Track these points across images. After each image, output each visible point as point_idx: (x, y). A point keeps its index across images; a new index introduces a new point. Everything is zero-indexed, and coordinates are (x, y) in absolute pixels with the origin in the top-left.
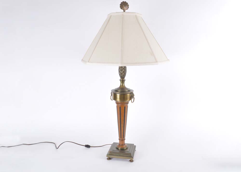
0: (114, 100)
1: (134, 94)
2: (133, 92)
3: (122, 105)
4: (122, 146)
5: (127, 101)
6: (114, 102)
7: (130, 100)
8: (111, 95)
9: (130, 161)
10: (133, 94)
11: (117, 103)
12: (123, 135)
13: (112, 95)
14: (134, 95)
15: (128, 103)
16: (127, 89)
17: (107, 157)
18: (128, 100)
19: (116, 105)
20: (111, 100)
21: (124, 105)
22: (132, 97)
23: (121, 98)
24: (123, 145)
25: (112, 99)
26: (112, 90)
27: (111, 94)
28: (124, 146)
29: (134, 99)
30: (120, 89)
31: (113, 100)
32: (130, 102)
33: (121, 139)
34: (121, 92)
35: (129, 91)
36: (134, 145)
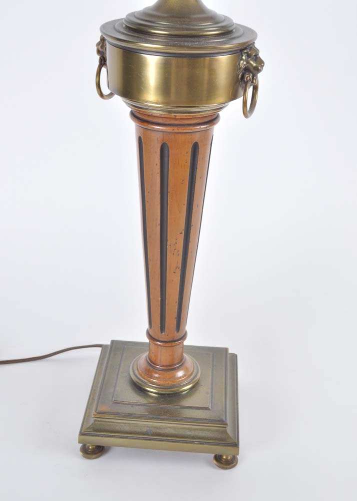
0: (118, 100)
1: (261, 55)
2: (257, 45)
3: (176, 130)
4: (167, 374)
5: (213, 105)
6: (120, 106)
7: (234, 97)
8: (97, 63)
9: (218, 458)
10: (257, 58)
11: (141, 117)
12: (175, 315)
13: (103, 62)
14: (261, 63)
15: (212, 120)
16: (212, 18)
17: (79, 443)
18: (221, 99)
19: (131, 129)
20: (101, 95)
21: (188, 130)
22: (248, 76)
23: (165, 87)
24: (171, 368)
25: (106, 91)
26: (104, 28)
27: (102, 53)
28: (180, 374)
29: (255, 88)
30: (163, 18)
31: (111, 95)
32: (231, 111)
33: (163, 336)
34: (174, 38)
35: (227, 32)
36: (230, 351)
